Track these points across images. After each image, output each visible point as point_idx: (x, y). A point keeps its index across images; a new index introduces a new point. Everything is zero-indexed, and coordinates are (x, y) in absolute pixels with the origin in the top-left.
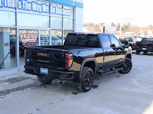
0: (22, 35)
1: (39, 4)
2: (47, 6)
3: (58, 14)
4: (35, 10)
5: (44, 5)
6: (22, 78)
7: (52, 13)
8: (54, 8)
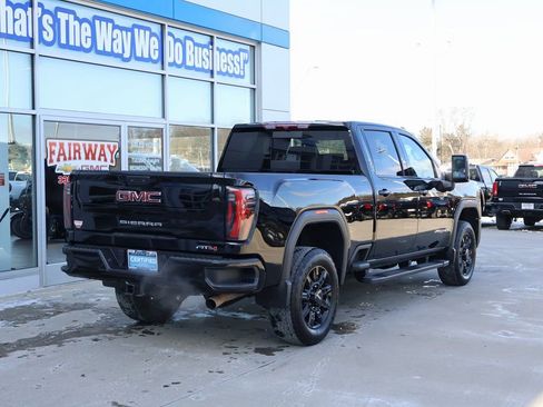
0: (55, 144)
1: (122, 29)
2: (152, 35)
3: (194, 68)
4: (108, 49)
5: (142, 31)
7: (170, 64)
8: (178, 44)
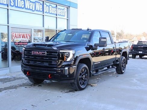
0: (14, 34)
1: (32, 2)
3: (51, 13)
4: (28, 8)
6: (14, 78)
